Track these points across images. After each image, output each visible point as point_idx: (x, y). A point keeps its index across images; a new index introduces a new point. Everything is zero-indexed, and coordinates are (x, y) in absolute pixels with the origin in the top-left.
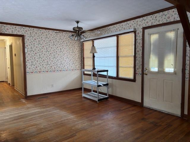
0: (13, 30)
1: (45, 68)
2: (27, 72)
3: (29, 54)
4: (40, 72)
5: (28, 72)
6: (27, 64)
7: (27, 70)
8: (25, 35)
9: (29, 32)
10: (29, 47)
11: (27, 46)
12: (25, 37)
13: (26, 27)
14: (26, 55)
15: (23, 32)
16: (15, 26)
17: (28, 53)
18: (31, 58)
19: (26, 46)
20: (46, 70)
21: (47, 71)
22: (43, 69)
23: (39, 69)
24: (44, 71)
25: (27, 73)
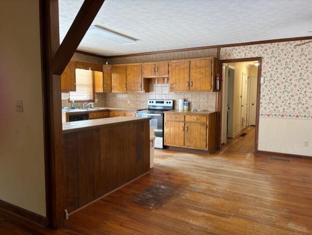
0: (247, 52)
1: (294, 109)
2: (260, 113)
3: (266, 86)
4: (283, 116)
5: (262, 115)
6: (261, 101)
7: (262, 110)
8: (263, 56)
9: (269, 51)
10: (268, 75)
11: (265, 73)
12: (263, 60)
13: (265, 44)
14: (262, 88)
15: (261, 53)
16: (250, 46)
17: (265, 84)
18: (270, 92)
19: (262, 74)
20: (296, 113)
21: (297, 116)
22: (288, 111)
23: (281, 111)
24: (290, 116)
25: (260, 116)
